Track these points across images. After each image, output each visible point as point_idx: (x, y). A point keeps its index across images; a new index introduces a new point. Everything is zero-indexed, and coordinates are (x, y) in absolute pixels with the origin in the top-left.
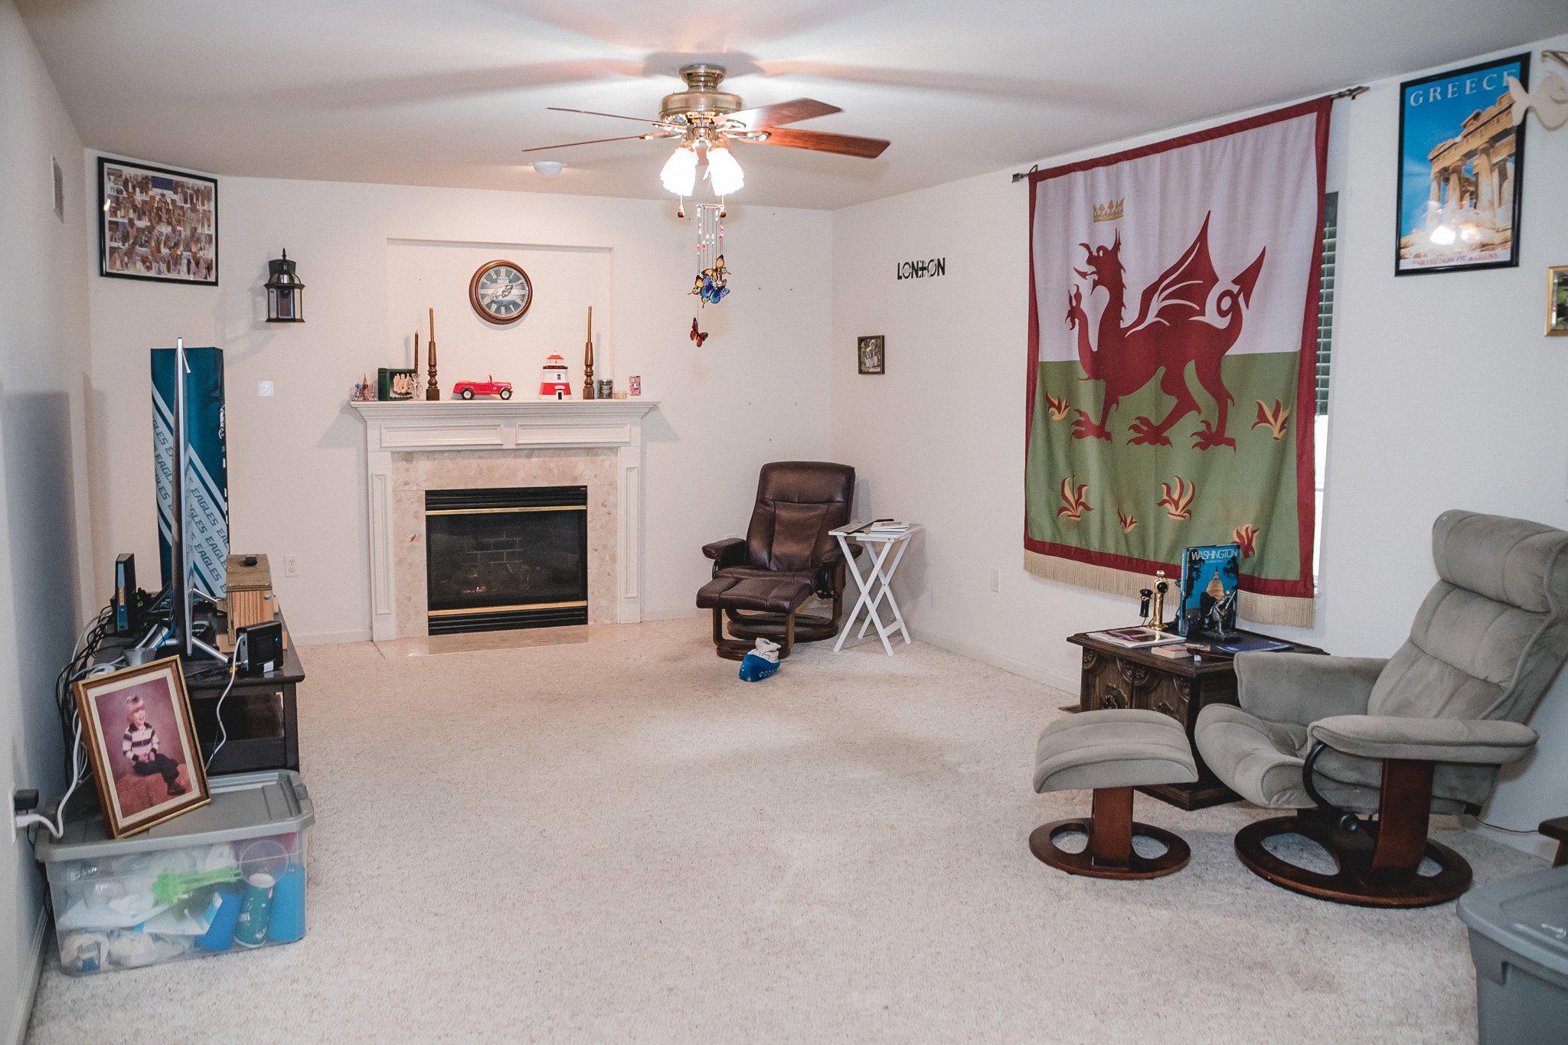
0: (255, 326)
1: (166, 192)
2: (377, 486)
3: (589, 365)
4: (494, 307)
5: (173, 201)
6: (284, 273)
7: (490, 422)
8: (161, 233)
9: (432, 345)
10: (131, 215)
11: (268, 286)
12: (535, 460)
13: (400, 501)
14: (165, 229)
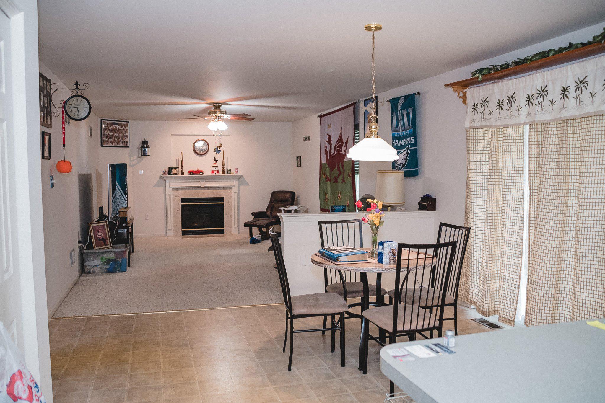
0: (139, 157)
1: (117, 126)
2: (168, 196)
3: (223, 165)
4: (199, 151)
5: (118, 128)
6: (145, 144)
7: (197, 181)
8: (115, 136)
9: (182, 161)
10: (108, 132)
11: (141, 147)
12: (209, 190)
13: (174, 200)
14: (116, 135)
